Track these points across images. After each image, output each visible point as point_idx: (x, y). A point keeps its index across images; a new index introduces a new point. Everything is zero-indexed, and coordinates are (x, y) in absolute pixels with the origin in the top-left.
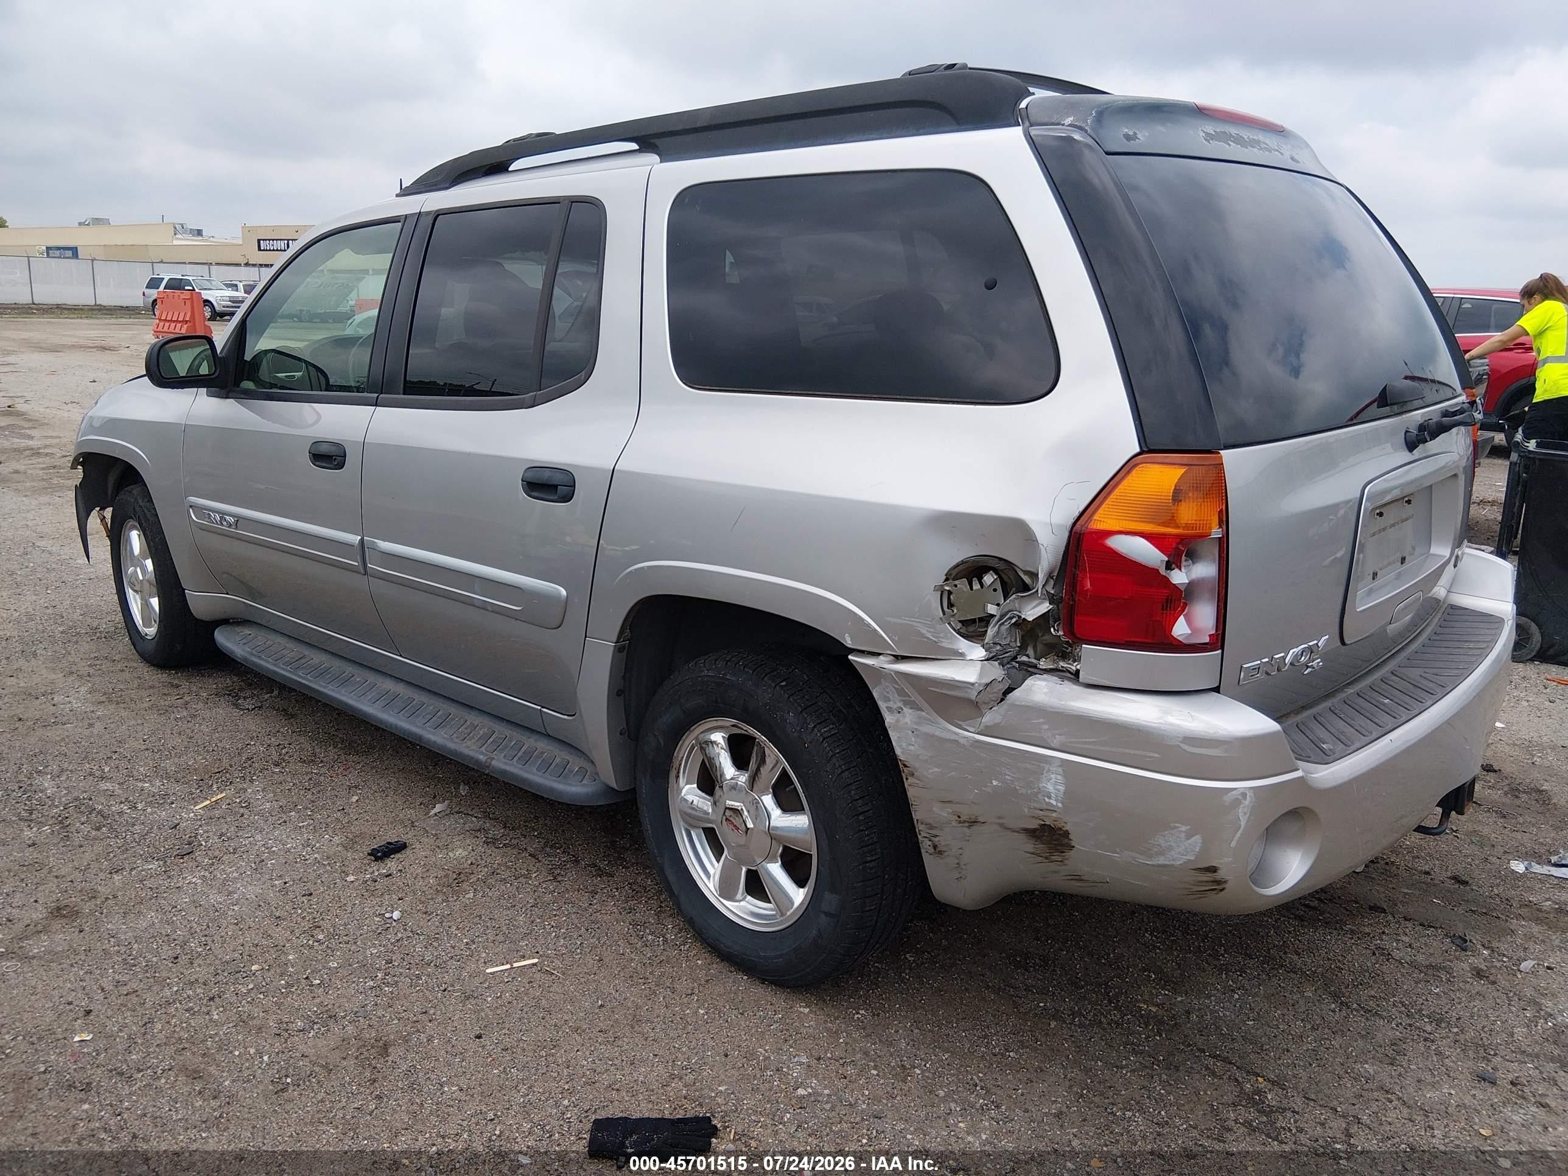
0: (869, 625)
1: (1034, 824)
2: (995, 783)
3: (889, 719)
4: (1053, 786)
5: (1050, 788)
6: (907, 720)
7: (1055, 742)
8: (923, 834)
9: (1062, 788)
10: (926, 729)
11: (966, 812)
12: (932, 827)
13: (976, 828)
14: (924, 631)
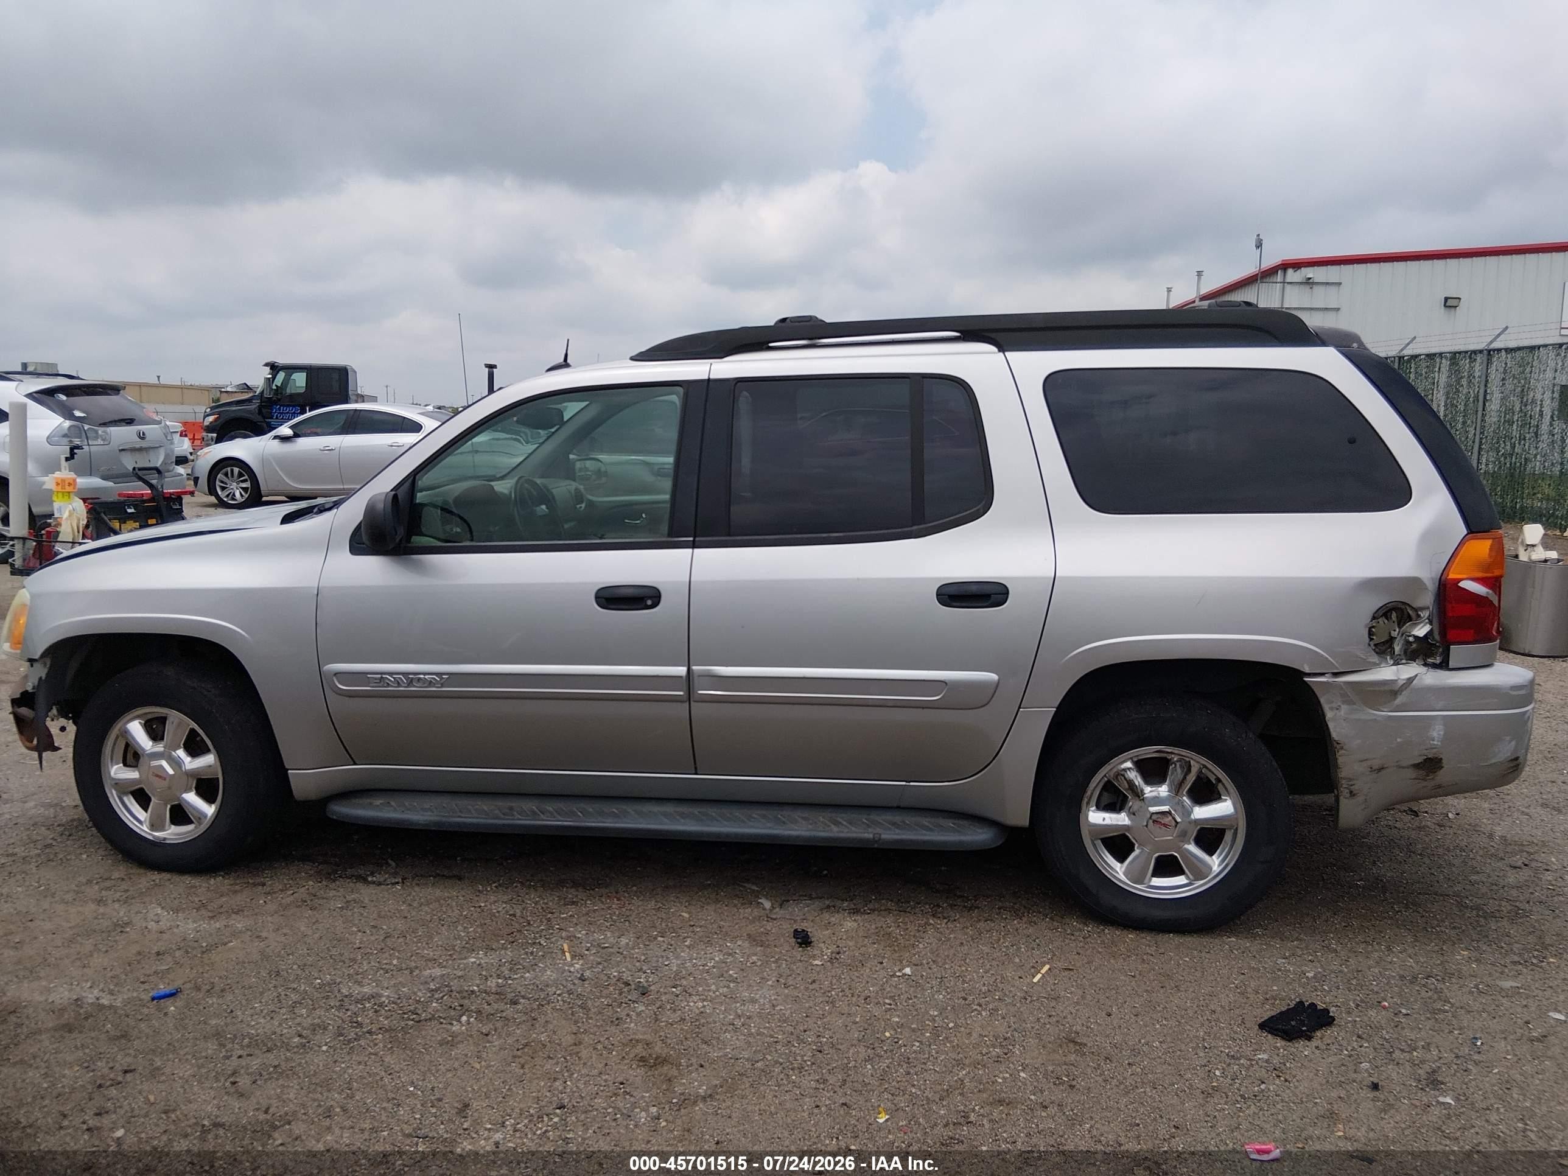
0: (1322, 656)
1: (1420, 760)
2: (1399, 740)
3: (1329, 715)
4: (1437, 733)
5: (1435, 734)
6: (1342, 713)
7: (1439, 706)
8: (1344, 786)
9: (1442, 733)
10: (1356, 716)
11: (1376, 764)
12: (1350, 780)
13: (1383, 772)
14: (1359, 654)
